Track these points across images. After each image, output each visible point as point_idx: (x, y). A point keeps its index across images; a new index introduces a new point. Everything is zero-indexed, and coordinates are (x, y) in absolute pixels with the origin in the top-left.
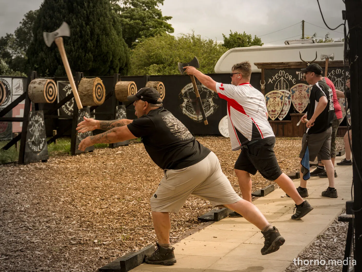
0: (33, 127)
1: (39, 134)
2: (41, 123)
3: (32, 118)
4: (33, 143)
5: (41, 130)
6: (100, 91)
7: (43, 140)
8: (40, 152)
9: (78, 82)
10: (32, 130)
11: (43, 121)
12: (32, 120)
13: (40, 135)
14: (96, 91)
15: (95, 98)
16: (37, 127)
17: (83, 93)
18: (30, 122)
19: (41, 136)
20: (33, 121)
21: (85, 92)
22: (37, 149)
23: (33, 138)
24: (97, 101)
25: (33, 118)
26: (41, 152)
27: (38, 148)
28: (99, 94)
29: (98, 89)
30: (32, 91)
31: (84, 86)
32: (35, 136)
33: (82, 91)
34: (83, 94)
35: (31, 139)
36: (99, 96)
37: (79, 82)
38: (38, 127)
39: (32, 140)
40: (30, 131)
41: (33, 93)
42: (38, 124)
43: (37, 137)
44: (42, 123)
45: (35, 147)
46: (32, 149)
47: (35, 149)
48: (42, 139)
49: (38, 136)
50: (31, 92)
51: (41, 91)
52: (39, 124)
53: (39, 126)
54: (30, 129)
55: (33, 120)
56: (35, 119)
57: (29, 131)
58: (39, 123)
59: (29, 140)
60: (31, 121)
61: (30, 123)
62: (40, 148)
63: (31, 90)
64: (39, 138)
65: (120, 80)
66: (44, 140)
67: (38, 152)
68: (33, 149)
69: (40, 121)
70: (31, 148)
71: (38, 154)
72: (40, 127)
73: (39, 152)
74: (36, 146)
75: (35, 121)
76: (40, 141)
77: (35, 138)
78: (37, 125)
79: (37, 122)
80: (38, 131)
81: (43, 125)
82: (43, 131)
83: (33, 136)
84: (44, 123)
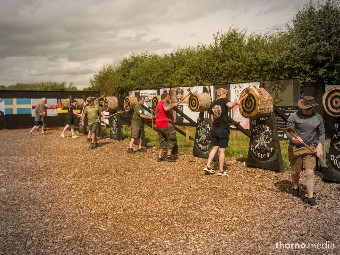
0: (200, 130)
1: (206, 137)
2: (208, 128)
3: (200, 123)
5: (208, 134)
7: (209, 142)
10: (200, 132)
16: (204, 131)
23: (201, 139)
26: (207, 152)
27: (205, 148)
32: (203, 138)
35: (199, 139)
39: (199, 140)
40: (198, 133)
42: (205, 129)
43: (204, 139)
44: (209, 128)
47: (202, 147)
48: (209, 141)
49: (205, 138)
52: (206, 129)
53: (206, 130)
56: (202, 124)
58: (207, 128)
59: (197, 139)
61: (198, 126)
62: (206, 148)
67: (205, 151)
68: (201, 147)
69: (207, 126)
70: (198, 146)
71: (205, 152)
72: (208, 131)
75: (203, 126)
76: (207, 142)
77: (202, 139)
78: (204, 129)
79: (204, 127)
80: (205, 135)
81: (210, 130)
82: (209, 135)
83: (200, 137)
84: (211, 129)
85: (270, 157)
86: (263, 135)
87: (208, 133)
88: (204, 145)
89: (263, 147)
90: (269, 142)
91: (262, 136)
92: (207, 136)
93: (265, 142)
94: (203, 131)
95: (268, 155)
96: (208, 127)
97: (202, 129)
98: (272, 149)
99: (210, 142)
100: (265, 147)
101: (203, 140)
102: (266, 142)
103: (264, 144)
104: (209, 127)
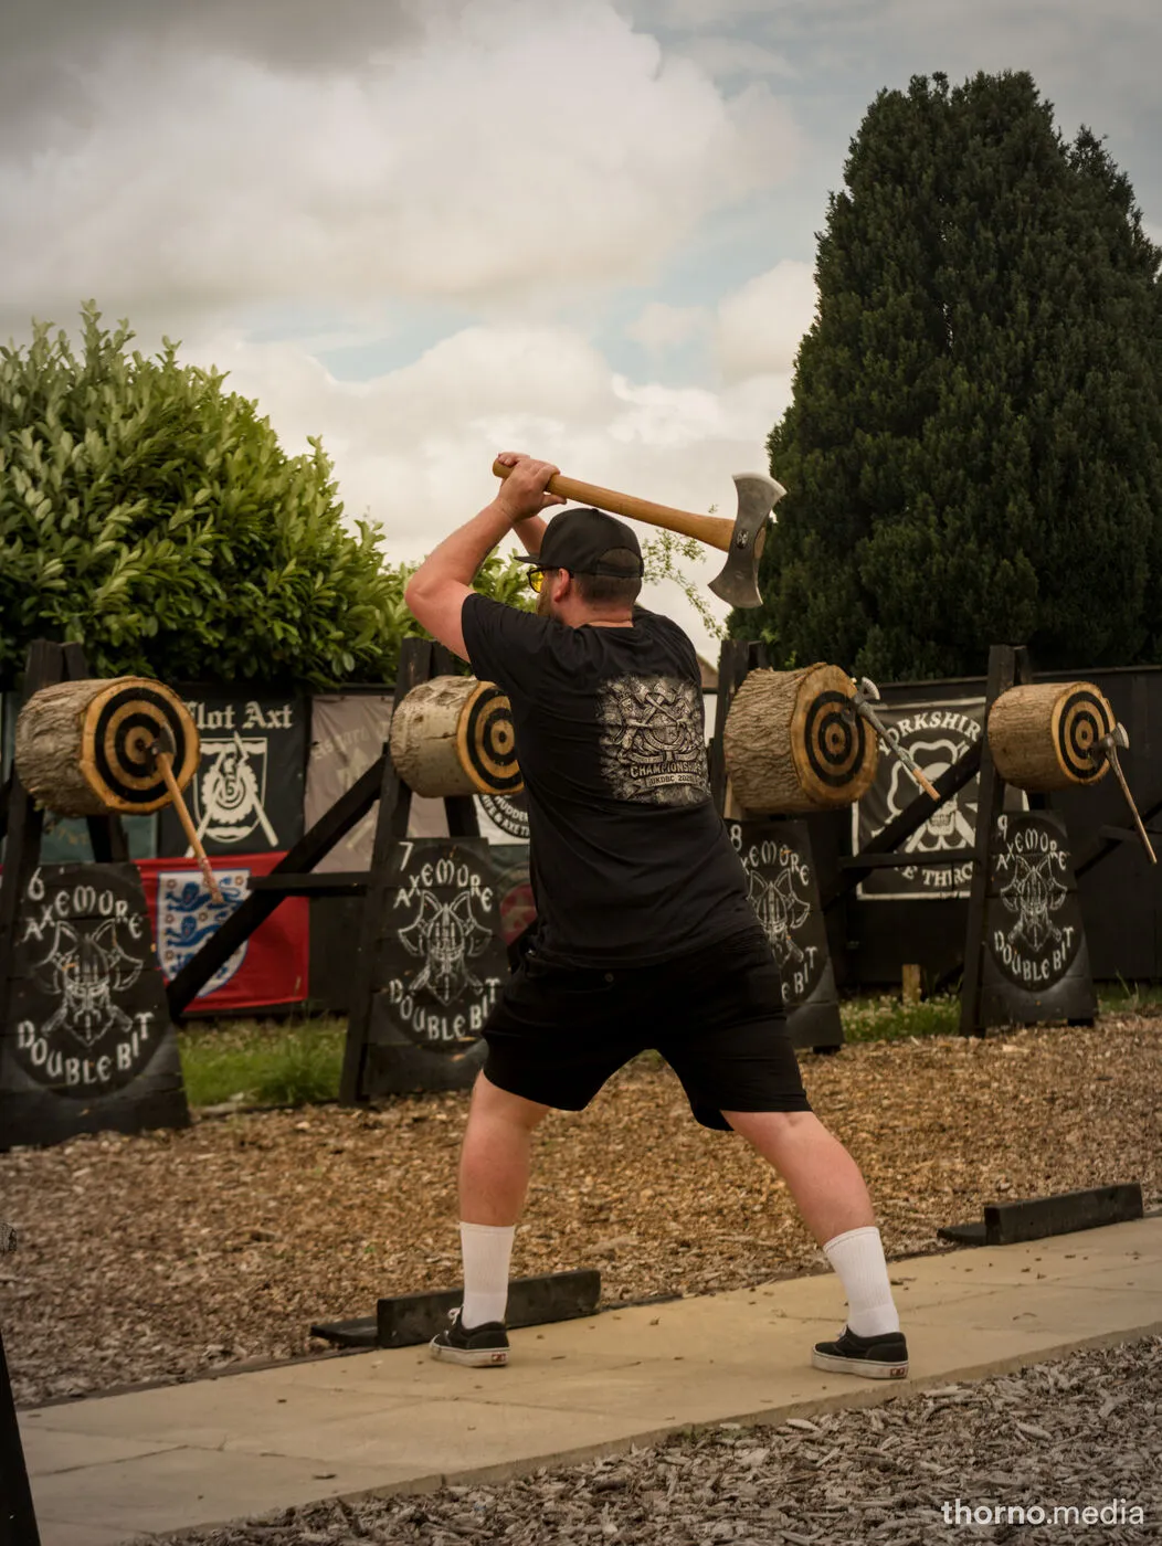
0: (419, 919)
1: (459, 955)
2: (476, 901)
3: (417, 872)
4: (425, 1000)
5: (478, 935)
6: (841, 733)
7: (487, 988)
8: (471, 1044)
9: (732, 690)
10: (413, 936)
11: (487, 890)
12: (415, 883)
13: (466, 958)
14: (815, 736)
15: (807, 770)
16: (446, 919)
17: (748, 745)
18: (402, 891)
19: (476, 966)
20: (421, 886)
21: (756, 741)
22: (450, 1030)
23: (425, 975)
24: (823, 788)
25: (424, 874)
26: (475, 1048)
27: (456, 1026)
28: (833, 749)
29: (826, 722)
30: (409, 740)
31: (754, 709)
32: (438, 965)
33: (744, 738)
34: (746, 749)
35: (407, 982)
36: (837, 760)
37: (736, 692)
38: (452, 919)
39: (414, 986)
40: (405, 941)
41: (409, 749)
42: (455, 905)
43: (446, 969)
44: (484, 899)
45: (434, 1018)
46: (418, 1029)
47: (432, 1028)
48: (483, 980)
49: (454, 964)
50: (403, 745)
51: (445, 736)
52: (463, 906)
53: (462, 912)
54: (401, 931)
55: (421, 880)
56: (432, 877)
57: (397, 938)
58: (465, 896)
59: (396, 984)
60: (408, 889)
61: (403, 896)
62: (466, 1028)
63: (405, 731)
64: (460, 976)
65: (1023, 679)
66: (497, 987)
67: (456, 1046)
68: (425, 1032)
69: (468, 887)
70: (407, 1027)
71: (458, 1057)
72: (471, 918)
73: (464, 1046)
74: (440, 1018)
75: (435, 888)
76: (470, 989)
77: (433, 975)
78: (447, 910)
79: (446, 892)
80: (458, 942)
81: (487, 908)
82: (488, 940)
83: (419, 964)
84: (493, 901)
85: (809, 988)
86: (776, 896)
87: (476, 933)
88: (447, 1012)
89: (777, 950)
90: (801, 920)
91: (771, 897)
92: (466, 951)
93: (783, 927)
94: (440, 919)
95: (800, 982)
96: (475, 890)
97: (430, 912)
98: (811, 950)
99: (493, 982)
100: (786, 951)
101: (442, 980)
102: (788, 924)
103: (779, 936)
104: (482, 888)
